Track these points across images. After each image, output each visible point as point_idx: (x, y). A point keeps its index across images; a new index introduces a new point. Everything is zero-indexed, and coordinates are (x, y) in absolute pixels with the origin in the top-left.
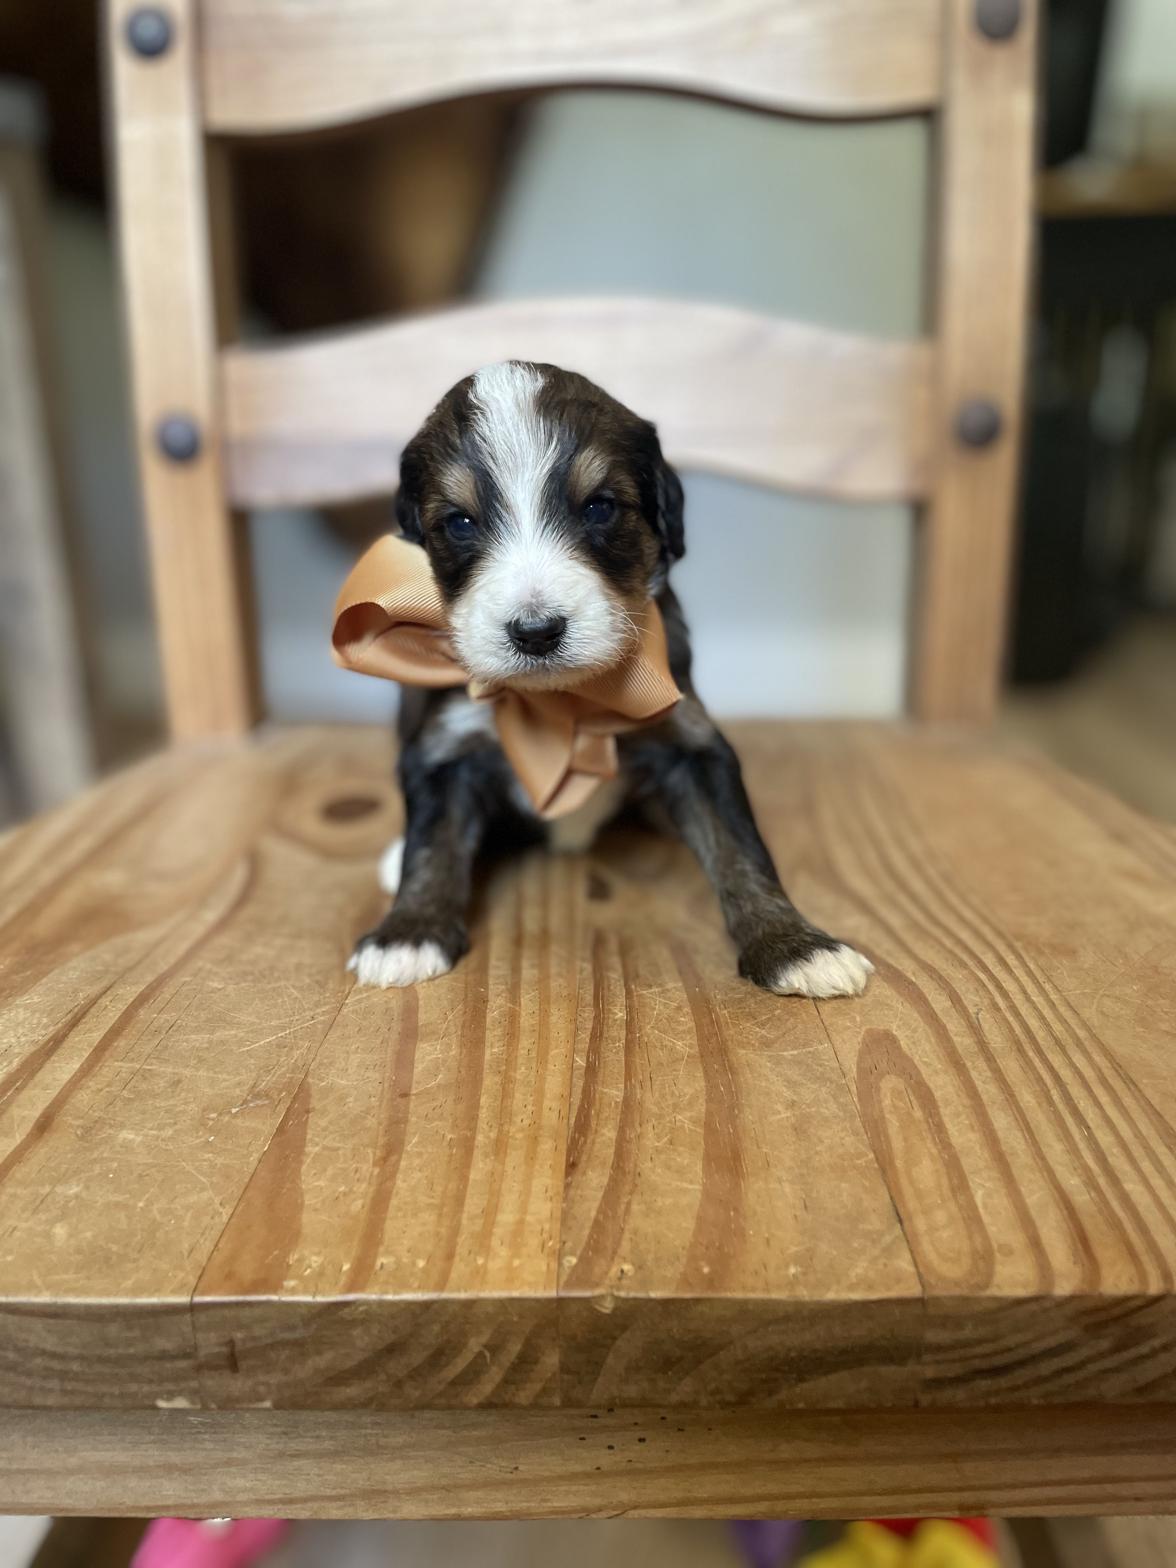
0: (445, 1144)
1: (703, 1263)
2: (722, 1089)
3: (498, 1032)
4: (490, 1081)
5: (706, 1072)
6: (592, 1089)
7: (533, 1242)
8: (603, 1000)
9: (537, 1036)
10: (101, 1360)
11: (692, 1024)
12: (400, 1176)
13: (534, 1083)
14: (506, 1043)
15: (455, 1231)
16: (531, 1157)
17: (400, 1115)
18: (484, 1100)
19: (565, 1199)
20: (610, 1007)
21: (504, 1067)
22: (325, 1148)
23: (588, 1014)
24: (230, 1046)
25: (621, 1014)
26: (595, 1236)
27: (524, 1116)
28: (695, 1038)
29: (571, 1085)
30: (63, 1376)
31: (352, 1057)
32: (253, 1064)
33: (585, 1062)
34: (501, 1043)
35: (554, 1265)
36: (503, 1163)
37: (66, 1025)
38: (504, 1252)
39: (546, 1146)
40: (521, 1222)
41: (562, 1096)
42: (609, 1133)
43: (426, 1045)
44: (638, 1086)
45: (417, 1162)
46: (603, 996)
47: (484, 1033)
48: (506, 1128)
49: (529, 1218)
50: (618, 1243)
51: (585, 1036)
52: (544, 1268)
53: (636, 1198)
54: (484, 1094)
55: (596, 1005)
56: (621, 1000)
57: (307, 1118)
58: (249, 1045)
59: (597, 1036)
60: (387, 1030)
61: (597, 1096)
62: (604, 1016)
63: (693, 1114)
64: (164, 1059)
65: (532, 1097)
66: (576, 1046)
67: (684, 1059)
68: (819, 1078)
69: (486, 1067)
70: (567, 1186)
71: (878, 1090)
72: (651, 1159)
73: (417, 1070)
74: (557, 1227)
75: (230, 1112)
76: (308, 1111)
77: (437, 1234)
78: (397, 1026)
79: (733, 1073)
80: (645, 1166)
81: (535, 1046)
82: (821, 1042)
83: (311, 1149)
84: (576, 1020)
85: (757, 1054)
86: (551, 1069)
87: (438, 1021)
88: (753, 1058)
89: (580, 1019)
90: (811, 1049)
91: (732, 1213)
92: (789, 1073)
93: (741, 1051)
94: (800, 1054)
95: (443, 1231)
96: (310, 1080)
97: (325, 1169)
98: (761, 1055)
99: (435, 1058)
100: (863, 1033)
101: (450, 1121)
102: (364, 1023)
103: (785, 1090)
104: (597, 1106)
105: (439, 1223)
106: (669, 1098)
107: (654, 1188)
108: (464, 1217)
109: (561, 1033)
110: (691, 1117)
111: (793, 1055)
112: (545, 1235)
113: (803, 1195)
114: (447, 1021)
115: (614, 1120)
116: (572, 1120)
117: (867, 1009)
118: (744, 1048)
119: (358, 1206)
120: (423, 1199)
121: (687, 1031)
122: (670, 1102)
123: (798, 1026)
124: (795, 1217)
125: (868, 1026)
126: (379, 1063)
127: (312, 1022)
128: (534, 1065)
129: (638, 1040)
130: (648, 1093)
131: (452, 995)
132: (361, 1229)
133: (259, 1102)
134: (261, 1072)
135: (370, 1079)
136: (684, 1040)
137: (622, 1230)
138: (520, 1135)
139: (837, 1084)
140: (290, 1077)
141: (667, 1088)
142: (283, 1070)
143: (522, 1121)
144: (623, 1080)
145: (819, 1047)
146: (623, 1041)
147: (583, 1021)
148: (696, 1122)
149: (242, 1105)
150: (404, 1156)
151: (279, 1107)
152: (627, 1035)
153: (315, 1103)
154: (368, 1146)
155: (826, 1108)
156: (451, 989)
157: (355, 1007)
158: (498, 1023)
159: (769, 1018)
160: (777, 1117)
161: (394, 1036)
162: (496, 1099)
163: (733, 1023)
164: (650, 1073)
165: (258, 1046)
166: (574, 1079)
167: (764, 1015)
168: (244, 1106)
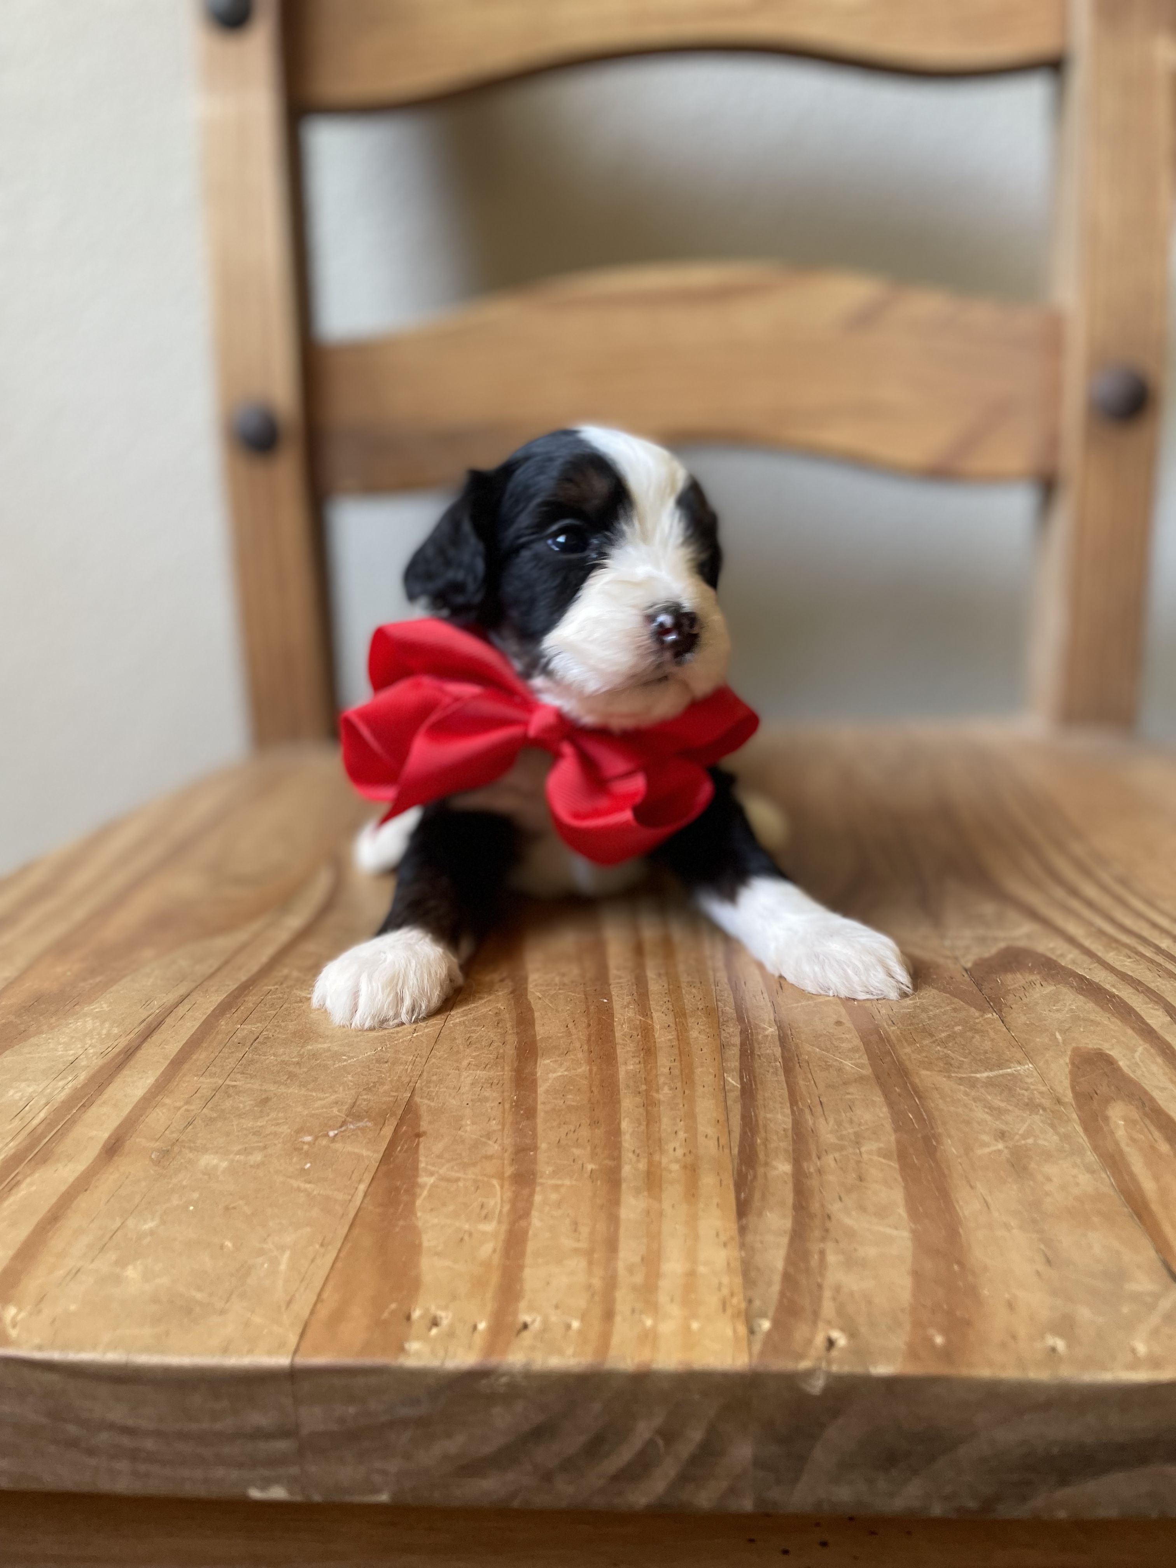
0: (586, 1175)
1: (931, 1331)
2: (911, 1116)
3: (631, 1047)
4: (628, 1103)
5: (886, 1095)
6: (753, 1114)
7: (712, 1301)
8: (747, 1013)
9: (677, 1052)
10: (183, 1436)
11: (858, 1042)
12: (535, 1213)
13: (681, 1106)
14: (642, 1060)
15: (611, 1284)
16: (692, 1193)
17: (528, 1141)
18: (625, 1125)
19: (742, 1246)
20: (757, 1022)
21: (644, 1087)
22: (443, 1179)
23: (733, 1029)
24: (324, 1060)
25: (771, 1030)
26: (788, 1294)
27: (677, 1145)
28: (865, 1057)
29: (727, 1110)
30: (134, 1455)
31: (465, 1074)
32: (352, 1081)
33: (739, 1082)
34: (637, 1060)
35: (742, 1330)
36: (660, 1200)
37: (139, 1036)
38: (675, 1310)
39: (708, 1180)
40: (691, 1274)
41: (718, 1121)
42: (783, 1167)
43: (548, 1061)
44: (807, 1111)
45: (554, 1197)
46: (746, 1009)
47: (614, 1048)
48: (656, 1157)
49: (702, 1269)
50: (817, 1301)
51: (734, 1053)
52: (729, 1332)
53: (830, 1247)
54: (624, 1118)
55: (740, 1019)
56: (768, 1013)
57: (418, 1144)
58: (345, 1060)
59: (748, 1054)
60: (501, 1044)
61: (760, 1122)
62: (751, 1033)
63: (882, 1145)
64: (250, 1075)
65: (682, 1123)
66: (724, 1064)
67: (855, 1081)
68: (1027, 1105)
69: (622, 1086)
70: (743, 1230)
71: (1106, 1119)
72: (840, 1199)
73: (541, 1089)
74: (738, 1280)
75: (327, 1135)
76: (418, 1135)
77: (589, 1287)
78: (512, 1039)
79: (920, 1098)
80: (835, 1208)
81: (677, 1064)
82: (1019, 1063)
83: (426, 1180)
84: (719, 1035)
85: (945, 1077)
86: (700, 1090)
87: (559, 1035)
88: (941, 1080)
89: (724, 1034)
90: (1009, 1070)
91: (956, 1267)
92: (989, 1098)
93: (924, 1073)
94: (997, 1076)
95: (597, 1282)
96: (417, 1099)
97: (444, 1204)
98: (949, 1077)
99: (560, 1076)
100: (1069, 1053)
101: (589, 1148)
102: (475, 1036)
103: (988, 1118)
104: (763, 1134)
105: (590, 1272)
106: (847, 1125)
107: (851, 1234)
108: (621, 1266)
109: (705, 1050)
110: (880, 1149)
111: (988, 1077)
112: (725, 1291)
113: (1042, 1247)
114: (569, 1034)
115: (786, 1151)
116: (735, 1151)
117: (1067, 1026)
118: (927, 1069)
119: (489, 1249)
120: (567, 1243)
121: (855, 1050)
122: (850, 1130)
123: (988, 1045)
124: (1038, 1273)
125: (1074, 1045)
126: (495, 1081)
127: (415, 1035)
128: (679, 1085)
129: (796, 1059)
130: (822, 1121)
131: (570, 1006)
132: (495, 1278)
133: (360, 1124)
134: (361, 1090)
135: (486, 1099)
136: (851, 1059)
137: (820, 1286)
138: (675, 1167)
139: (1052, 1112)
140: (394, 1096)
141: (844, 1115)
142: (386, 1087)
143: (675, 1149)
144: (788, 1105)
145: (1019, 1068)
146: (780, 1060)
147: (728, 1036)
148: (886, 1155)
149: (341, 1127)
150: (538, 1189)
151: (384, 1129)
152: (783, 1053)
153: (424, 1125)
154: (493, 1177)
155: (1045, 1140)
156: (569, 999)
157: (462, 1019)
158: (628, 1037)
159: (949, 1035)
160: (987, 1150)
161: (510, 1051)
162: (640, 1124)
163: (906, 1041)
164: (819, 1098)
165: (355, 1061)
166: (729, 1102)
167: (943, 1031)
168: (343, 1129)
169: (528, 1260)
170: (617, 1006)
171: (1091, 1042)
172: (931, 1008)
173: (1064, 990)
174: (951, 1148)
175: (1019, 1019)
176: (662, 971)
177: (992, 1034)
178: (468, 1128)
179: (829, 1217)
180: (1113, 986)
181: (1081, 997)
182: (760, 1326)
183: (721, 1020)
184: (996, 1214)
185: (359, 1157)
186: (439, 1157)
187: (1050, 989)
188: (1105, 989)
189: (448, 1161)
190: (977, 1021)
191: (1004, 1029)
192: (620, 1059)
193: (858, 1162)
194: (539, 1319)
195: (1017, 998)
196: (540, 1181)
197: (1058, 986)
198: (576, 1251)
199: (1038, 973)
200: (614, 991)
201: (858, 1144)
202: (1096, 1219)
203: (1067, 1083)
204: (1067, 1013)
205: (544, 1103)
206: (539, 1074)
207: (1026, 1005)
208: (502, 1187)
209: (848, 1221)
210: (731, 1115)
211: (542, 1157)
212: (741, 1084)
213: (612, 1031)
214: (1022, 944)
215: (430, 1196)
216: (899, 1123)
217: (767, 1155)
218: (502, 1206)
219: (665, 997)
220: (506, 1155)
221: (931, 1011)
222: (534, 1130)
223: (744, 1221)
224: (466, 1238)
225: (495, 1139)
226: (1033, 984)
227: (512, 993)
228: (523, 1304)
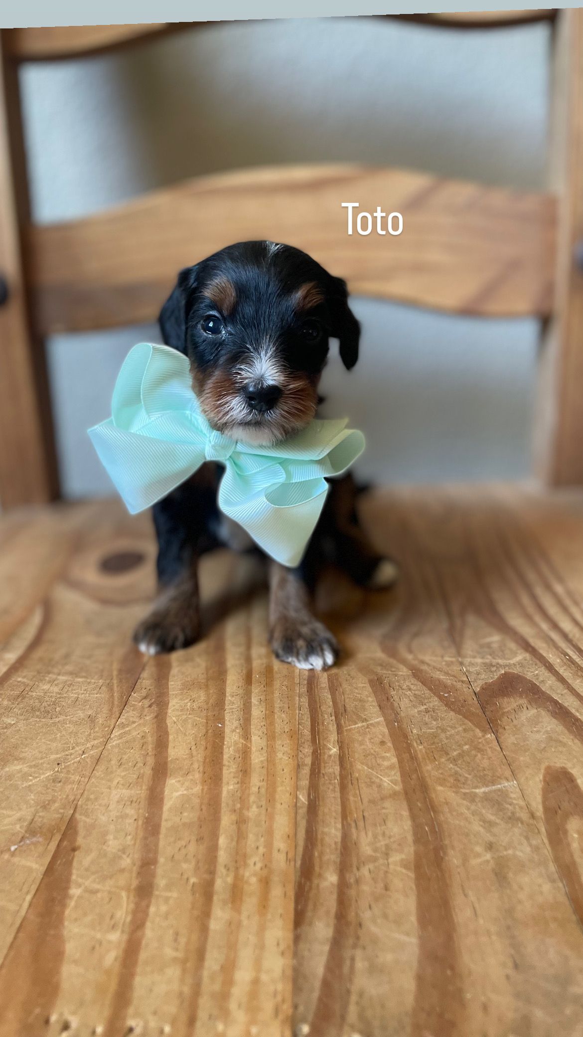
0: (189, 888)
2: (427, 829)
3: (234, 768)
4: (227, 820)
5: (411, 809)
6: (314, 828)
7: (268, 1006)
8: (318, 735)
9: (266, 772)
11: (394, 760)
13: (263, 822)
14: (240, 781)
15: (197, 991)
16: (264, 905)
17: (151, 855)
18: (222, 841)
19: (295, 954)
20: (325, 743)
21: (238, 806)
22: (87, 890)
23: (307, 750)
24: (16, 781)
25: (334, 750)
27: (257, 859)
28: (398, 774)
29: (296, 824)
31: (114, 792)
32: (33, 800)
33: (307, 799)
34: (235, 780)
36: (240, 912)
39: (277, 892)
40: (256, 982)
41: (289, 836)
42: (331, 878)
43: (174, 781)
44: (353, 825)
46: (318, 732)
47: (221, 770)
48: (241, 871)
49: (264, 977)
51: (306, 771)
53: (359, 953)
54: (222, 834)
55: (313, 740)
56: (333, 737)
58: (31, 780)
59: (316, 772)
60: (142, 765)
61: (319, 837)
62: (320, 752)
65: (263, 838)
66: (298, 783)
67: (390, 796)
68: (510, 818)
69: (223, 805)
70: (297, 939)
71: (566, 832)
72: (370, 907)
73: (166, 808)
74: (289, 987)
75: (9, 850)
76: (74, 850)
77: (181, 994)
78: (151, 761)
79: (434, 812)
80: (366, 915)
81: (264, 783)
82: (507, 780)
83: (75, 891)
84: (297, 756)
85: (454, 792)
86: (278, 806)
87: (184, 757)
88: (450, 795)
89: (301, 755)
90: (499, 786)
91: (449, 972)
92: (484, 811)
93: (439, 788)
94: (490, 792)
95: (186, 990)
96: (77, 816)
97: (85, 914)
98: (456, 793)
99: (181, 795)
100: (543, 771)
101: (193, 863)
102: (125, 757)
103: (482, 830)
104: (319, 847)
105: (182, 980)
106: (381, 838)
107: (375, 941)
108: (206, 974)
109: (285, 770)
110: (402, 860)
111: (484, 793)
112: (279, 998)
113: (513, 952)
114: (192, 756)
115: (335, 862)
116: (299, 863)
117: (543, 745)
118: (441, 785)
119: (111, 958)
120: (169, 952)
121: (391, 767)
122: (382, 843)
123: (485, 763)
124: (508, 977)
125: (547, 764)
126: (135, 799)
127: (83, 756)
128: (263, 803)
129: (350, 776)
130: (363, 834)
131: (195, 730)
132: (113, 986)
133: (34, 839)
134: (38, 807)
135: (127, 816)
136: (389, 776)
137: (348, 992)
138: (254, 880)
139: (528, 825)
140: (61, 813)
141: (379, 828)
142: (57, 805)
143: (255, 864)
144: (340, 820)
145: (506, 784)
146: (338, 778)
147: (303, 757)
148: (406, 867)
149: (21, 841)
150: (153, 901)
151: (51, 844)
152: (341, 771)
153: (80, 841)
154: (122, 889)
155: (522, 851)
156: (195, 724)
157: (118, 742)
158: (233, 759)
159: (459, 753)
160: (479, 860)
161: (148, 771)
162: (232, 840)
163: (429, 759)
164: (363, 812)
165: (38, 782)
166: (299, 818)
167: (455, 750)
168: (22, 843)
169: (139, 969)
170: (227, 730)
171: (559, 762)
172: (449, 729)
173: (543, 713)
174: (454, 859)
175: (510, 739)
176: (263, 698)
177: (489, 751)
178: (110, 843)
179: (360, 925)
180: (577, 711)
181: (554, 720)
182: (301, 1029)
183: (300, 742)
184: (481, 921)
185: (30, 870)
186: (87, 870)
187: (533, 712)
188: (571, 713)
189: (93, 873)
190: (480, 741)
191: (498, 748)
192: (225, 780)
193: (386, 872)
194: (141, 1024)
195: (510, 720)
196: (156, 893)
197: (539, 710)
198: (175, 960)
199: (526, 698)
200: (227, 717)
201: (387, 855)
202: (553, 926)
203: (539, 798)
204: (544, 734)
205: (166, 820)
206: (166, 793)
207: (515, 726)
208: (128, 898)
209: (374, 929)
210: (299, 829)
211: (160, 871)
212: (308, 802)
213: (222, 753)
214: (516, 671)
215: (76, 907)
216: (419, 837)
217: (321, 868)
218: (126, 917)
219: (262, 722)
220: (135, 868)
221: (449, 731)
222: (157, 845)
223: (299, 930)
224: (97, 946)
225: (128, 854)
226: (521, 707)
227: (156, 717)
228: (131, 1011)
